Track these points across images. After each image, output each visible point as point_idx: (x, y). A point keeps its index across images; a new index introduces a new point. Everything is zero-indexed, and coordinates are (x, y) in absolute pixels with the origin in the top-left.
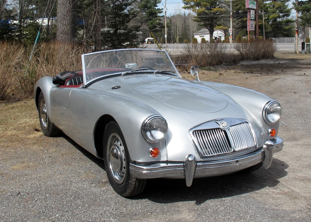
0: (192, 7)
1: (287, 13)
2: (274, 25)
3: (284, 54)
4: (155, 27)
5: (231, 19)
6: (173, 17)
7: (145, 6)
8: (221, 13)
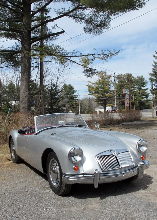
0: (94, 94)
1: (147, 96)
2: (140, 103)
3: (146, 118)
4: (73, 105)
5: (116, 100)
6: (83, 100)
7: (68, 94)
8: (110, 97)
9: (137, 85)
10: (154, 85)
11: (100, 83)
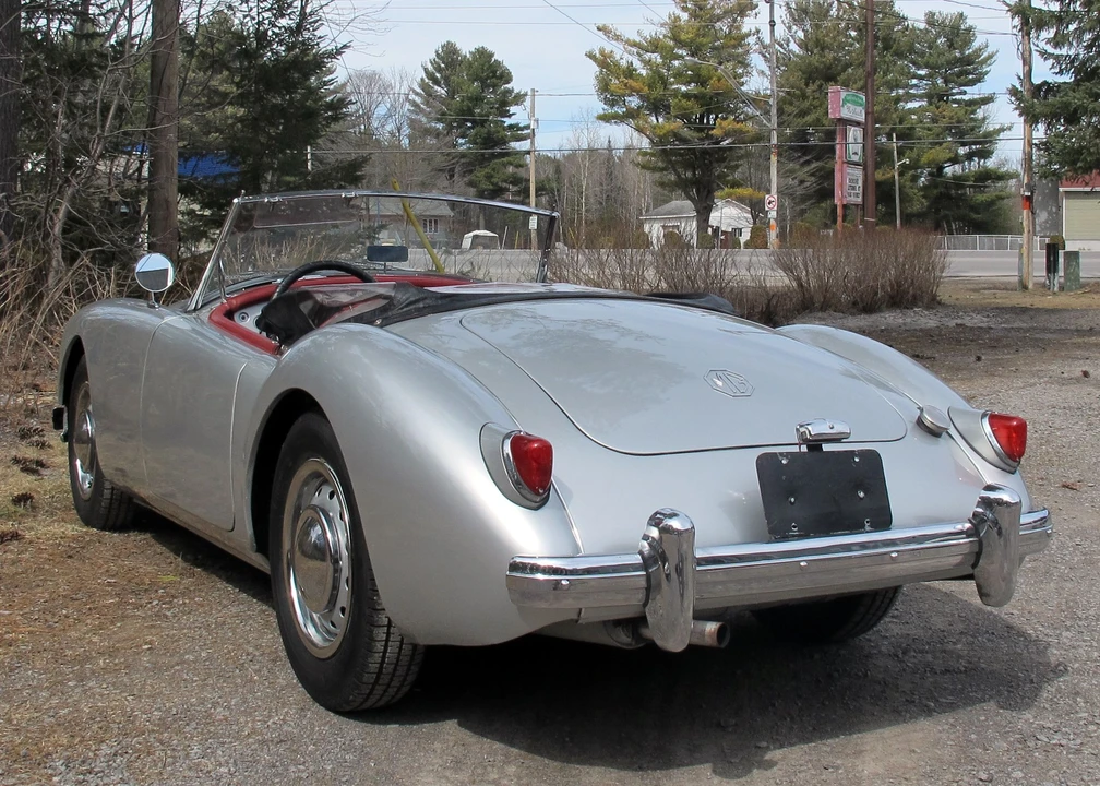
0: (631, 115)
1: (984, 146)
2: (936, 187)
3: (975, 290)
4: (501, 190)
5: (774, 159)
8: (739, 136)
9: (922, 72)
10: (1045, 55)
11: (680, 43)
